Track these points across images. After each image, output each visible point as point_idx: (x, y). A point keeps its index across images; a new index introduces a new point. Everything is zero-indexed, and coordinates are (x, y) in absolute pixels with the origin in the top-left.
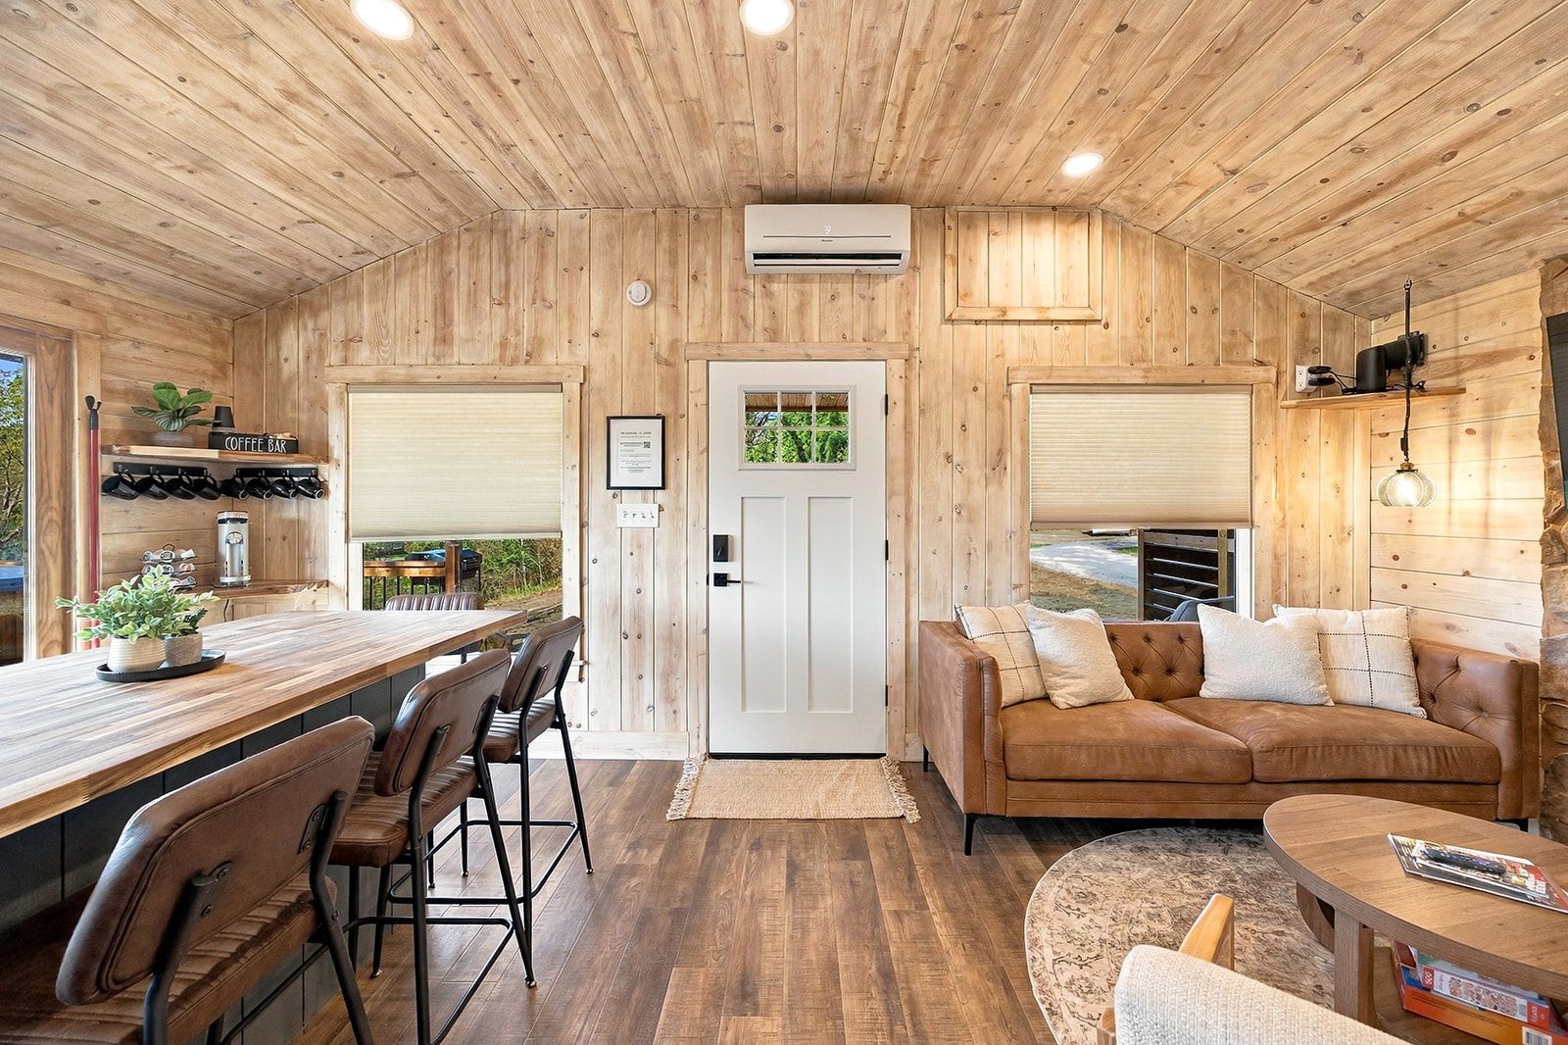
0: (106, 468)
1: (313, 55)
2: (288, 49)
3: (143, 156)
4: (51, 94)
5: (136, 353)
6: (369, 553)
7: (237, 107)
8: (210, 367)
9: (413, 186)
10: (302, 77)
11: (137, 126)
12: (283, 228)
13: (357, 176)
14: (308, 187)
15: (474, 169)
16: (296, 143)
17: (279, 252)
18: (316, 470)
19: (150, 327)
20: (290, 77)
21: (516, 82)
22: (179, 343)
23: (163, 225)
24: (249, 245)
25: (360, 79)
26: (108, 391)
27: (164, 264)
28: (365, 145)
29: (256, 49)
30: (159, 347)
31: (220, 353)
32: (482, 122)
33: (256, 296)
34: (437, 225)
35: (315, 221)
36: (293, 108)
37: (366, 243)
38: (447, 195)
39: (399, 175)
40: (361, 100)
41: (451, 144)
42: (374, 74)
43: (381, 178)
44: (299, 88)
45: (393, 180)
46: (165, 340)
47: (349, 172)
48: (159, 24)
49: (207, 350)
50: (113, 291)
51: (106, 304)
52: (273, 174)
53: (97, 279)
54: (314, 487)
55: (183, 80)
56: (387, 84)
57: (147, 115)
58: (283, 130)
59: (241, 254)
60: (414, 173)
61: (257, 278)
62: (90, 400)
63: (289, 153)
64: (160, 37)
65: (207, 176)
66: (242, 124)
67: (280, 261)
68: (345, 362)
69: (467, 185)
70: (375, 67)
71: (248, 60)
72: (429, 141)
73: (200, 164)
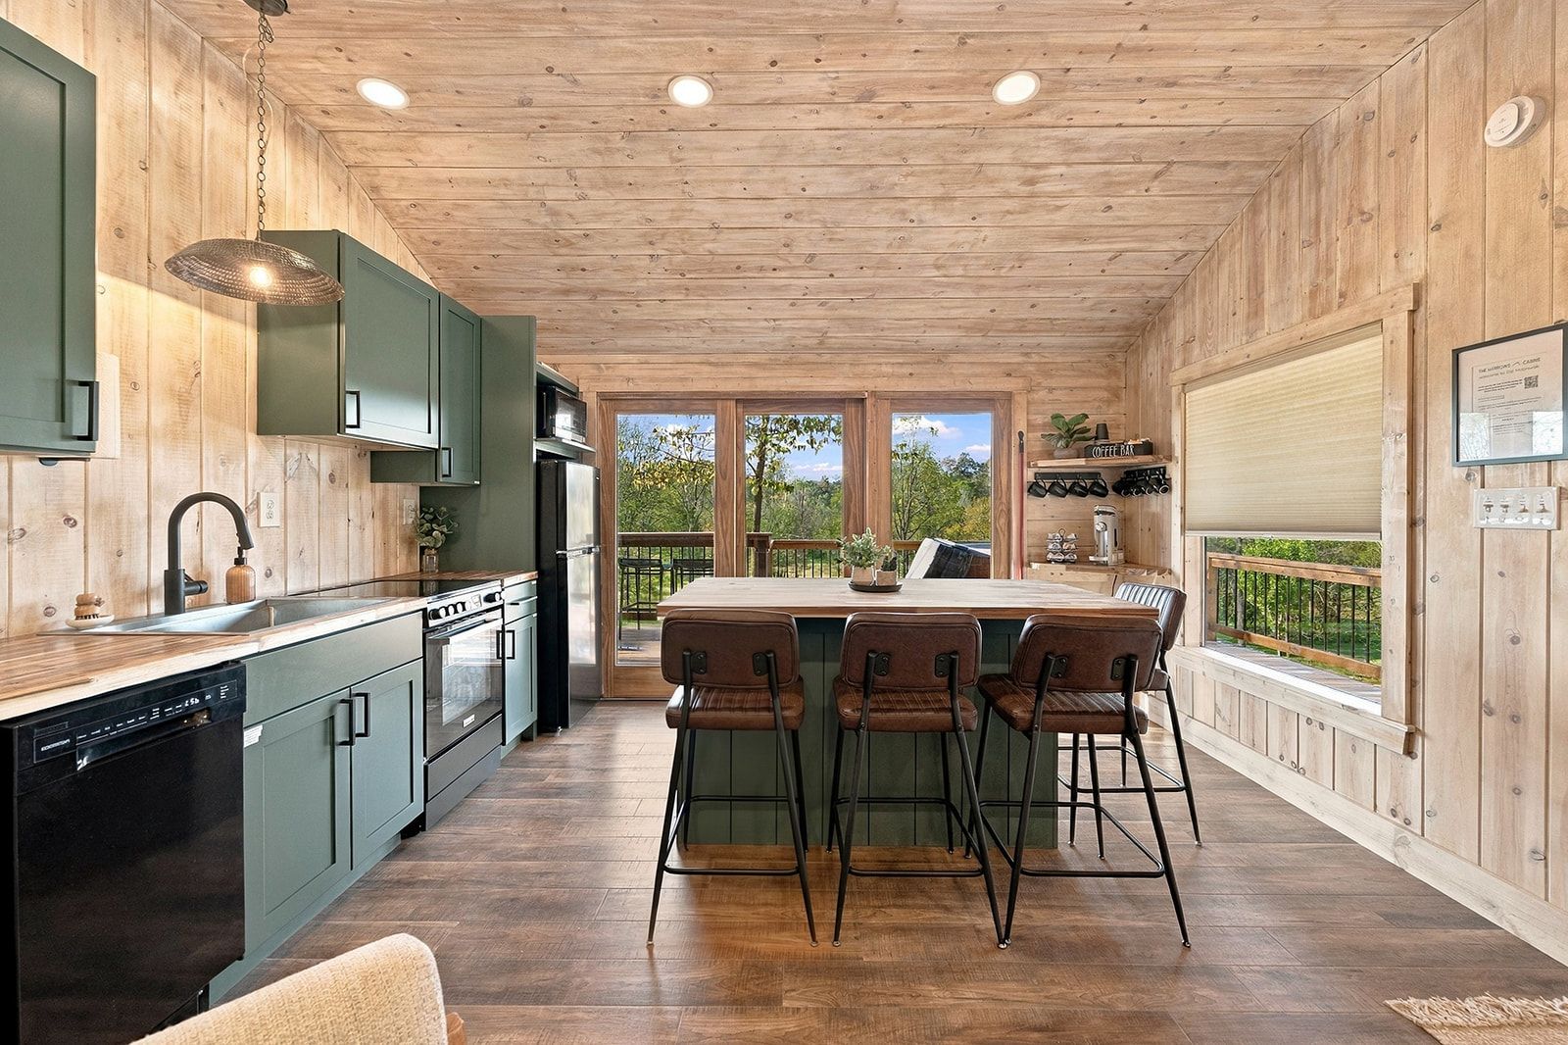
0: (1029, 475)
1: (1021, 146)
2: (1004, 155)
3: (992, 273)
4: (938, 267)
5: (1051, 397)
6: (1208, 545)
7: (1009, 212)
8: (1105, 395)
9: (1179, 174)
10: (1025, 165)
11: (977, 258)
12: (1103, 271)
13: (1121, 200)
14: (1095, 232)
15: (1227, 117)
16: (1059, 208)
17: (1113, 289)
18: (1164, 468)
19: (1061, 376)
20: (1019, 171)
21: (1145, 28)
22: (1082, 382)
23: (1033, 306)
24: (1090, 294)
25: (1061, 133)
26: (1030, 426)
27: (1052, 330)
28: (1106, 174)
29: (991, 172)
30: (1065, 388)
31: (1114, 382)
32: (1171, 80)
33: (1127, 328)
34: (1239, 190)
35: (1121, 252)
36: (1040, 187)
37: (1179, 246)
38: (1223, 158)
39: (1157, 176)
40: (1072, 146)
41: (1177, 116)
42: (1064, 122)
43: (1143, 187)
44: (1031, 172)
45: (1156, 183)
46: (1071, 383)
47: (1112, 201)
48: (943, 199)
49: (1103, 382)
50: (1035, 358)
51: (1031, 368)
52: (1063, 238)
53: (1026, 354)
54: (1162, 484)
55: (974, 219)
56: (1078, 120)
57: (974, 249)
58: (1045, 206)
59: (1092, 303)
60: (1170, 164)
61: (1115, 315)
62: (1021, 434)
63: (1060, 218)
64: (948, 205)
65: (1028, 263)
66: (1022, 220)
67: (1122, 295)
68: (1184, 364)
69: (1236, 134)
70: (1058, 118)
71: (992, 181)
72: (1156, 130)
73: (1021, 259)
